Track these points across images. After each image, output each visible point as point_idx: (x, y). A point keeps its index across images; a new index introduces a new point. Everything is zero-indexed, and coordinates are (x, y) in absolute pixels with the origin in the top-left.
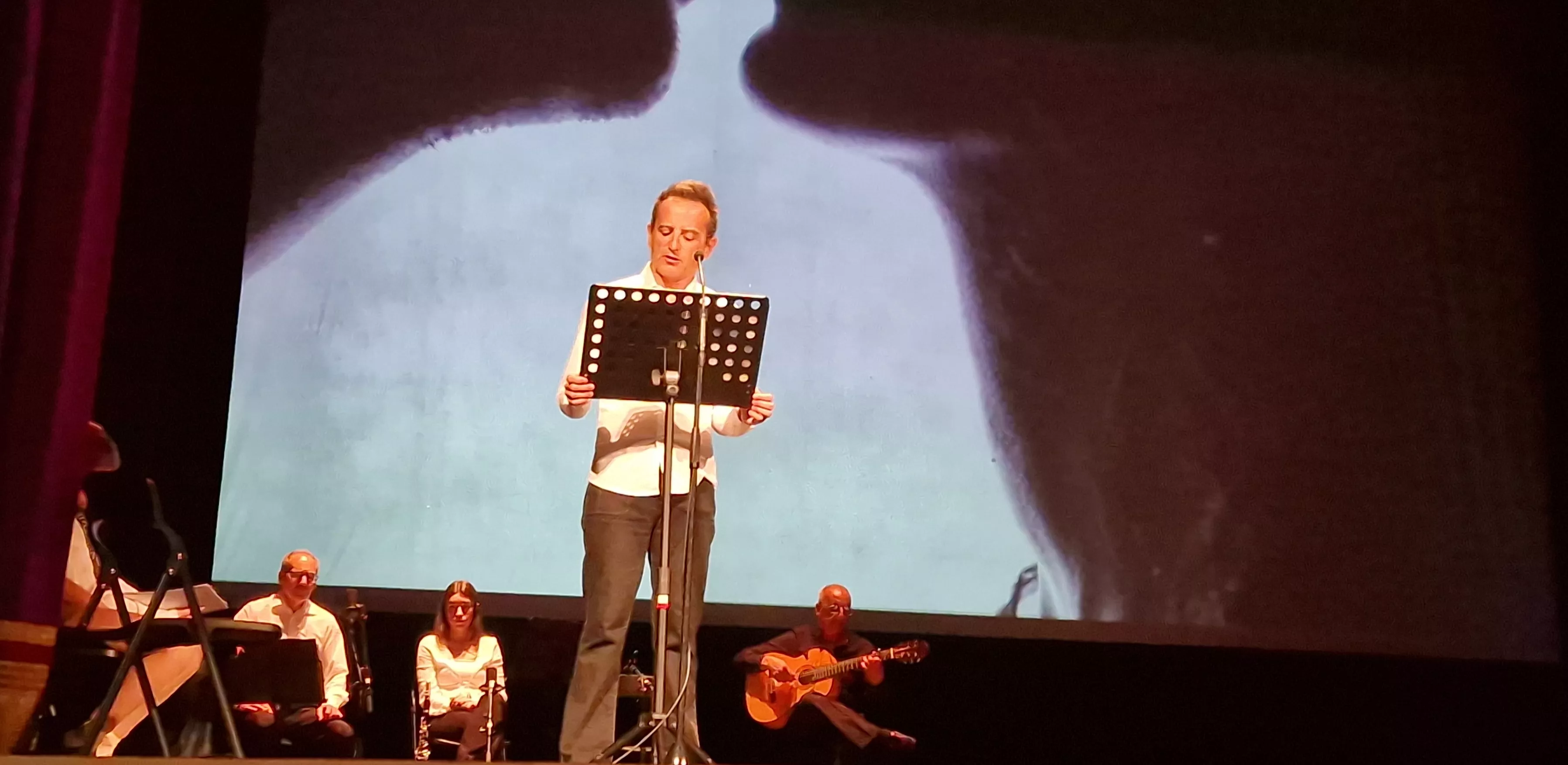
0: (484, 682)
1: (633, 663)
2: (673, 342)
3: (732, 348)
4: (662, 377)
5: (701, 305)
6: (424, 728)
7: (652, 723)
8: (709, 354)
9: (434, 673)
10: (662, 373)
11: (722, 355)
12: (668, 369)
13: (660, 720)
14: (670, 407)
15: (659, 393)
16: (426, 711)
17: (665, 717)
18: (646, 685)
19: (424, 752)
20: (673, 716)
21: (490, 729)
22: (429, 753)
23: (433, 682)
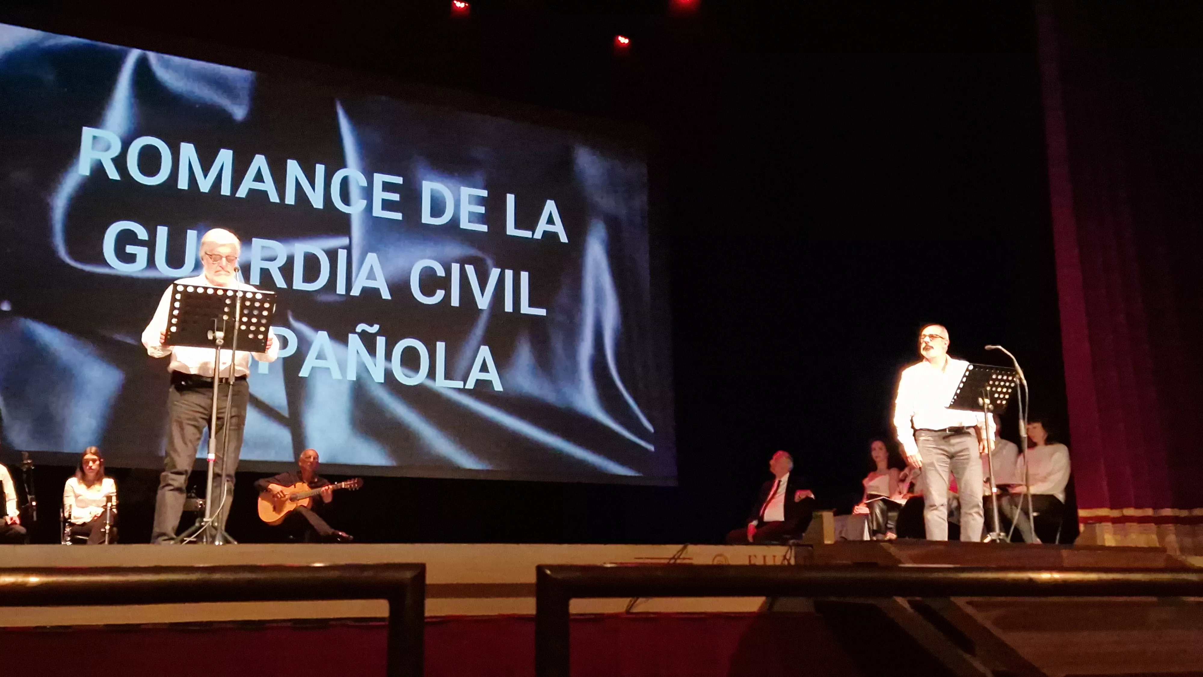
0: (105, 504)
1: (193, 492)
2: (220, 315)
3: (254, 320)
4: (213, 335)
5: (237, 296)
6: (68, 530)
7: (203, 524)
8: (241, 323)
9: (74, 499)
10: (214, 332)
11: (249, 324)
12: (217, 330)
13: (208, 522)
14: (218, 351)
15: (212, 344)
16: (69, 520)
17: (210, 520)
18: (201, 504)
19: (67, 543)
20: (216, 520)
21: (107, 530)
22: (71, 542)
23: (74, 504)
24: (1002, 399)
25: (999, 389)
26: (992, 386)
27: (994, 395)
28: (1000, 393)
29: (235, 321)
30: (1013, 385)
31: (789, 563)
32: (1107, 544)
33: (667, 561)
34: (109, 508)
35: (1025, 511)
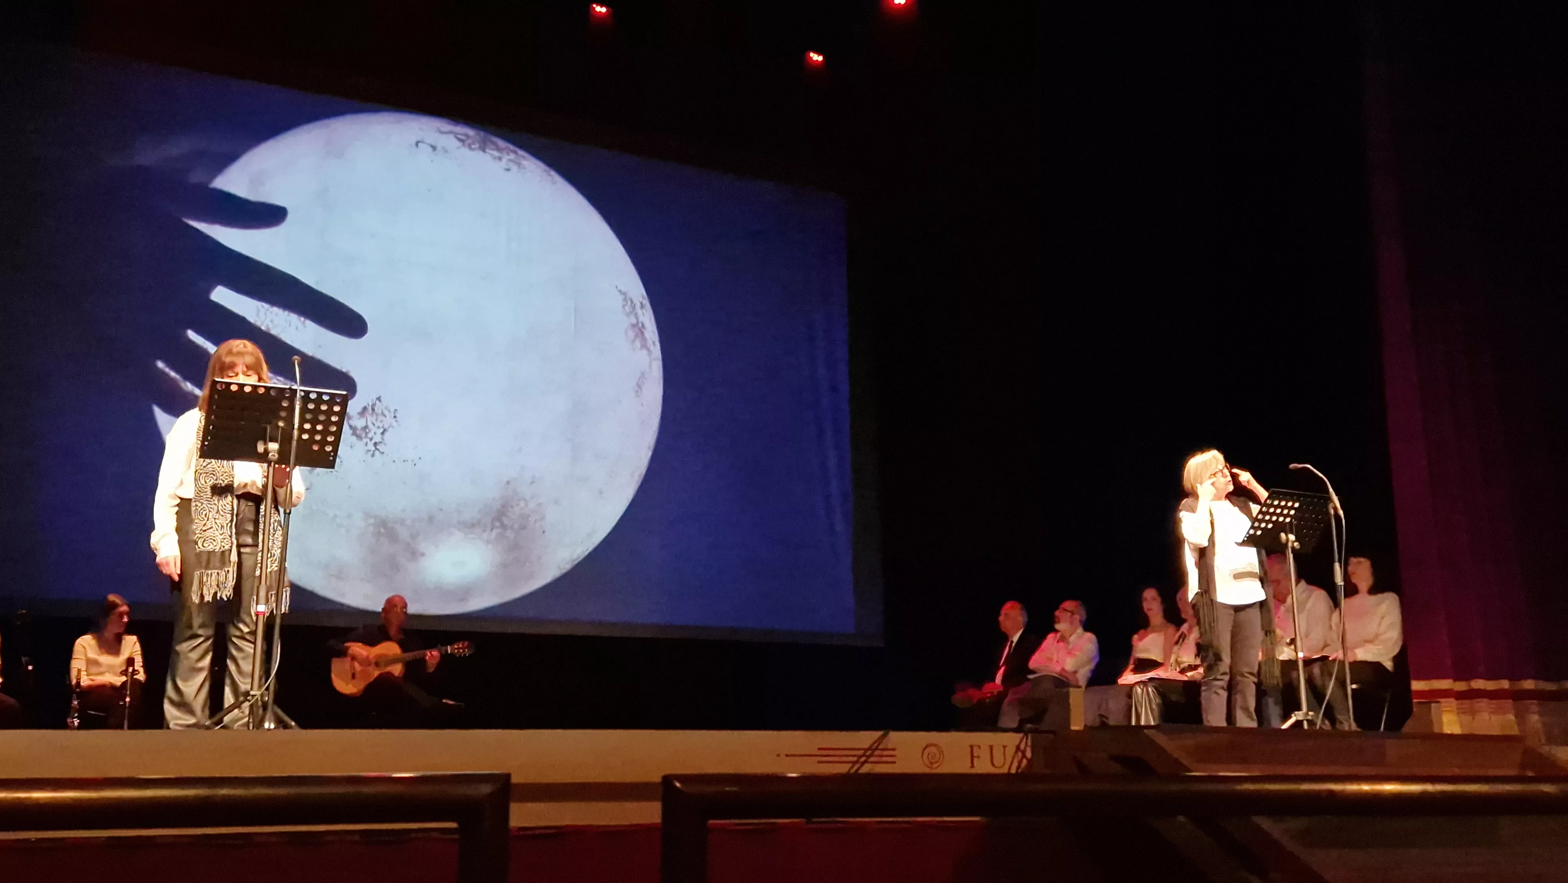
2: (274, 421)
3: (319, 427)
4: (265, 447)
5: (296, 398)
6: (75, 703)
8: (302, 430)
9: (84, 662)
10: (265, 443)
11: (313, 432)
12: (271, 441)
16: (77, 690)
19: (74, 720)
20: (266, 692)
21: (127, 703)
22: (78, 721)
23: (84, 668)
29: (294, 428)
31: (1024, 756)
32: (1447, 730)
33: (861, 752)
34: (130, 674)
35: (1341, 683)
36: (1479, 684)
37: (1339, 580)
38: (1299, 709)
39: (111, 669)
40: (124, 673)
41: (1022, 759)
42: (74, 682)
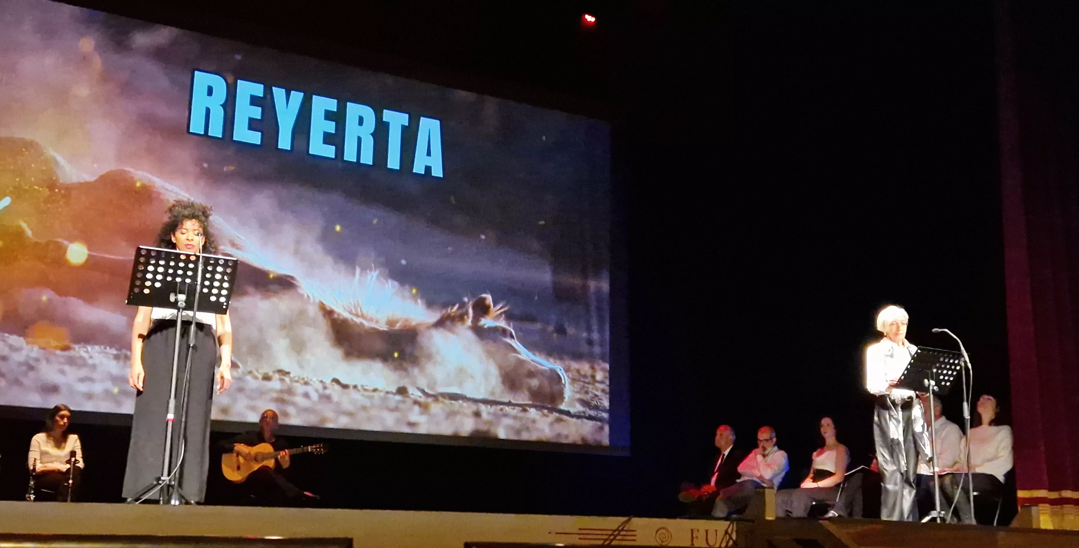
4: (175, 297)
6: (32, 480)
7: (160, 482)
8: (203, 286)
9: (39, 454)
10: (176, 295)
11: (211, 287)
12: (180, 293)
13: (165, 480)
16: (34, 473)
19: (31, 495)
20: (173, 478)
21: (70, 484)
22: (34, 496)
23: (38, 458)
24: (946, 381)
25: (945, 372)
26: (938, 369)
27: (940, 376)
28: (945, 375)
29: (197, 284)
30: (958, 368)
31: (731, 538)
32: (1043, 526)
33: (610, 533)
34: (72, 463)
35: (966, 491)
36: (1067, 494)
37: (967, 415)
38: (934, 509)
39: (58, 459)
40: (68, 462)
41: (729, 540)
42: (32, 468)
